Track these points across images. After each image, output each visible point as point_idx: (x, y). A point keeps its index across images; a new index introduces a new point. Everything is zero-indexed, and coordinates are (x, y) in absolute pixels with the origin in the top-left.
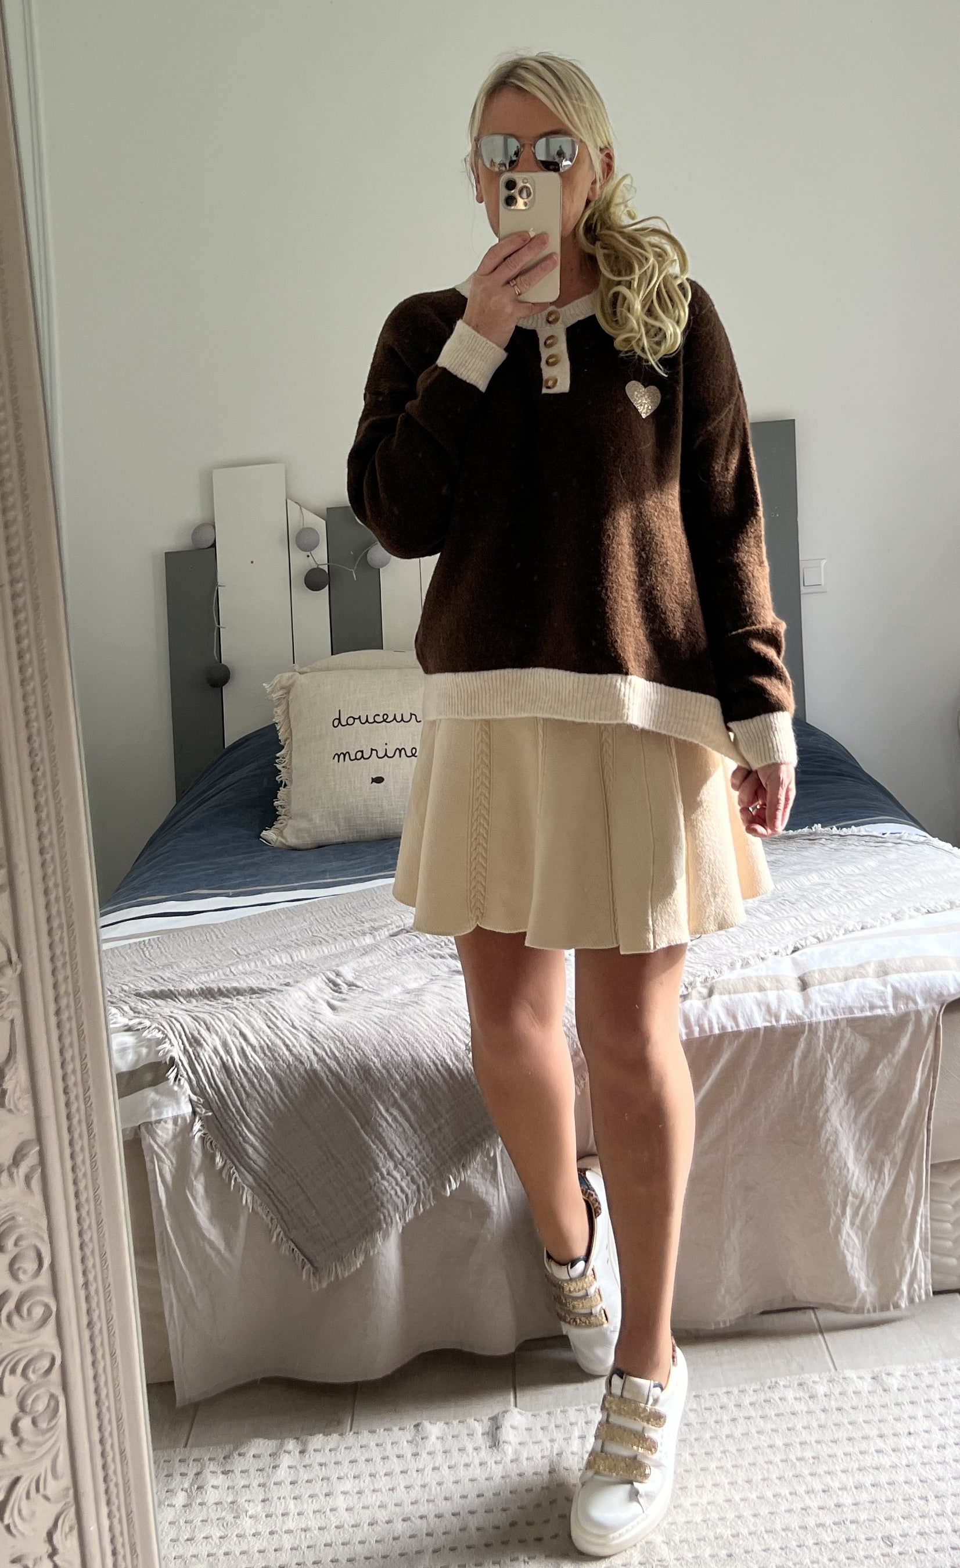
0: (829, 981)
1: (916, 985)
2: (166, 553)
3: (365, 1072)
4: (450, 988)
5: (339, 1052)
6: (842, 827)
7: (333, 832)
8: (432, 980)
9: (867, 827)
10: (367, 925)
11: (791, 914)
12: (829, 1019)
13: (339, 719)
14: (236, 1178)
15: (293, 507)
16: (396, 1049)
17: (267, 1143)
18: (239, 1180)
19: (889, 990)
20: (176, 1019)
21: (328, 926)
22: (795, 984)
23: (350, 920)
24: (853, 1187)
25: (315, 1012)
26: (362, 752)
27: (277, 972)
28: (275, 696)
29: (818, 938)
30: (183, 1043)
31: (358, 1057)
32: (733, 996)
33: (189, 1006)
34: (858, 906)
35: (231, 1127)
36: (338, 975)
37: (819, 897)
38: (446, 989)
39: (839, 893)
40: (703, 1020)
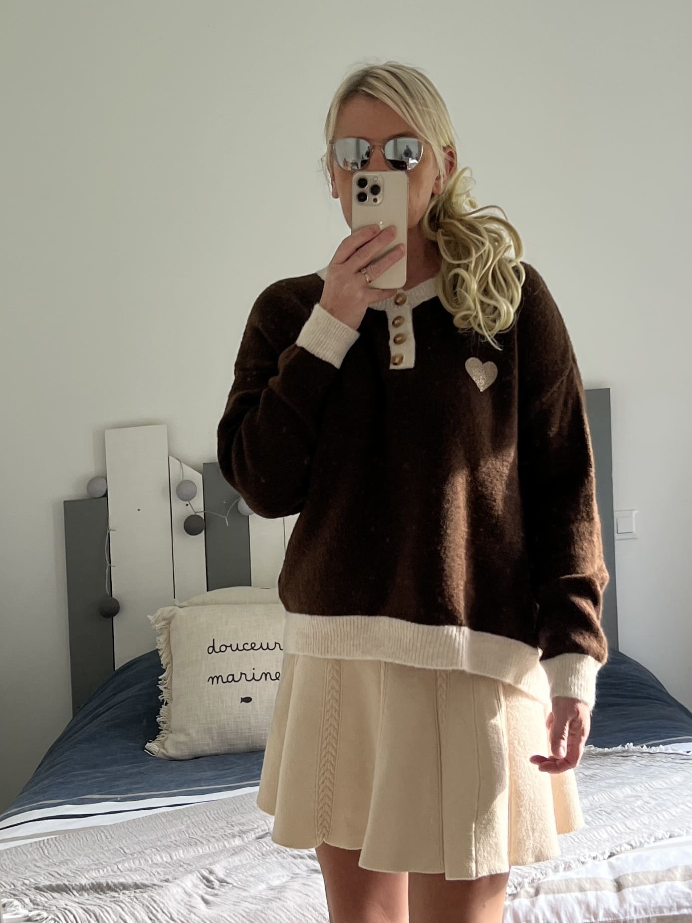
0: (642, 883)
2: (65, 502)
4: (309, 885)
6: (651, 746)
7: (207, 744)
8: (293, 877)
9: (674, 746)
10: (236, 829)
11: (607, 823)
12: (641, 917)
13: (213, 647)
15: (174, 463)
20: (69, 911)
21: (203, 829)
22: (611, 886)
23: (223, 824)
25: (191, 906)
26: (233, 675)
27: (159, 870)
28: (157, 626)
29: (631, 845)
32: (557, 896)
33: (81, 900)
34: (667, 816)
36: (211, 872)
37: (631, 808)
38: (307, 887)
39: (649, 805)
40: (530, 917)
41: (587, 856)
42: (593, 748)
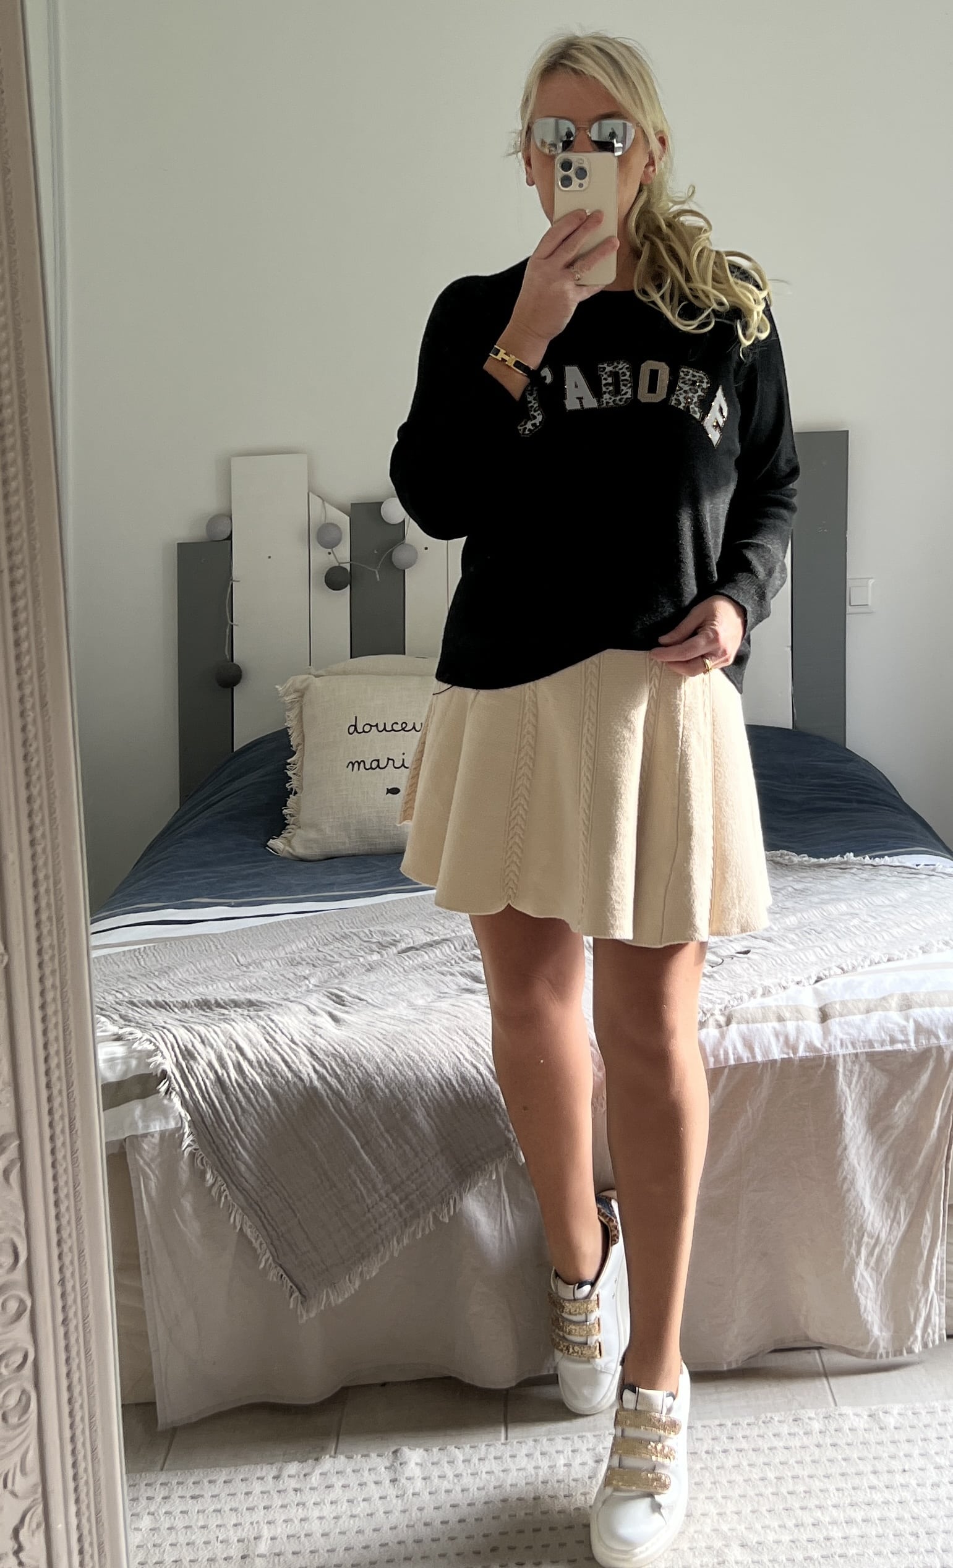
0: (849, 1013)
1: (939, 1020)
2: (178, 544)
3: (367, 1091)
4: (459, 1006)
5: (340, 1069)
6: (875, 857)
7: (342, 842)
8: (439, 997)
9: (900, 857)
10: (375, 940)
11: (816, 944)
12: (848, 1052)
13: (355, 726)
14: (226, 1196)
15: (316, 501)
16: (401, 1068)
17: (261, 1162)
18: (229, 1198)
19: (911, 1027)
20: (169, 1030)
22: (815, 1016)
24: (869, 1228)
25: (316, 1026)
26: (378, 761)
28: (288, 699)
29: (842, 969)
30: (176, 1056)
31: (360, 1075)
32: (750, 1026)
33: (183, 1017)
34: (885, 937)
35: (224, 1143)
37: (846, 927)
38: (457, 1008)
39: (866, 925)
40: (719, 1051)
41: (790, 980)
42: (807, 858)
